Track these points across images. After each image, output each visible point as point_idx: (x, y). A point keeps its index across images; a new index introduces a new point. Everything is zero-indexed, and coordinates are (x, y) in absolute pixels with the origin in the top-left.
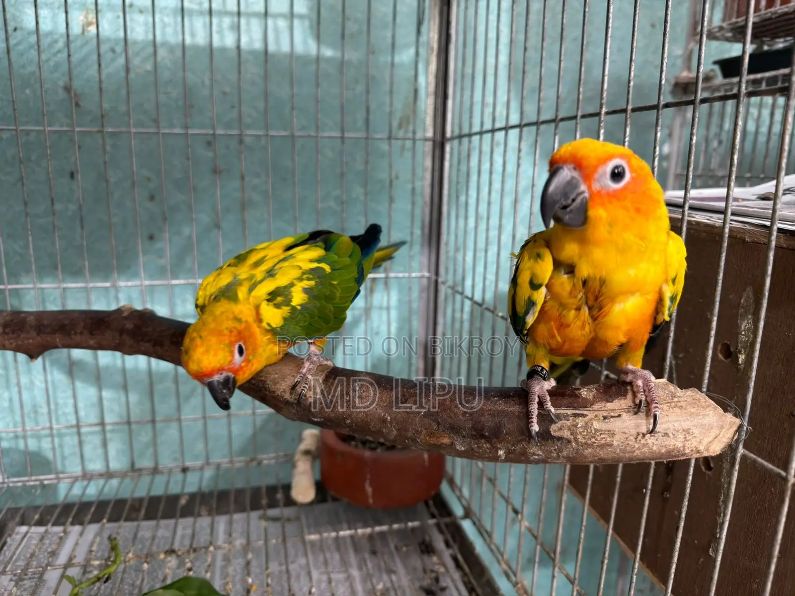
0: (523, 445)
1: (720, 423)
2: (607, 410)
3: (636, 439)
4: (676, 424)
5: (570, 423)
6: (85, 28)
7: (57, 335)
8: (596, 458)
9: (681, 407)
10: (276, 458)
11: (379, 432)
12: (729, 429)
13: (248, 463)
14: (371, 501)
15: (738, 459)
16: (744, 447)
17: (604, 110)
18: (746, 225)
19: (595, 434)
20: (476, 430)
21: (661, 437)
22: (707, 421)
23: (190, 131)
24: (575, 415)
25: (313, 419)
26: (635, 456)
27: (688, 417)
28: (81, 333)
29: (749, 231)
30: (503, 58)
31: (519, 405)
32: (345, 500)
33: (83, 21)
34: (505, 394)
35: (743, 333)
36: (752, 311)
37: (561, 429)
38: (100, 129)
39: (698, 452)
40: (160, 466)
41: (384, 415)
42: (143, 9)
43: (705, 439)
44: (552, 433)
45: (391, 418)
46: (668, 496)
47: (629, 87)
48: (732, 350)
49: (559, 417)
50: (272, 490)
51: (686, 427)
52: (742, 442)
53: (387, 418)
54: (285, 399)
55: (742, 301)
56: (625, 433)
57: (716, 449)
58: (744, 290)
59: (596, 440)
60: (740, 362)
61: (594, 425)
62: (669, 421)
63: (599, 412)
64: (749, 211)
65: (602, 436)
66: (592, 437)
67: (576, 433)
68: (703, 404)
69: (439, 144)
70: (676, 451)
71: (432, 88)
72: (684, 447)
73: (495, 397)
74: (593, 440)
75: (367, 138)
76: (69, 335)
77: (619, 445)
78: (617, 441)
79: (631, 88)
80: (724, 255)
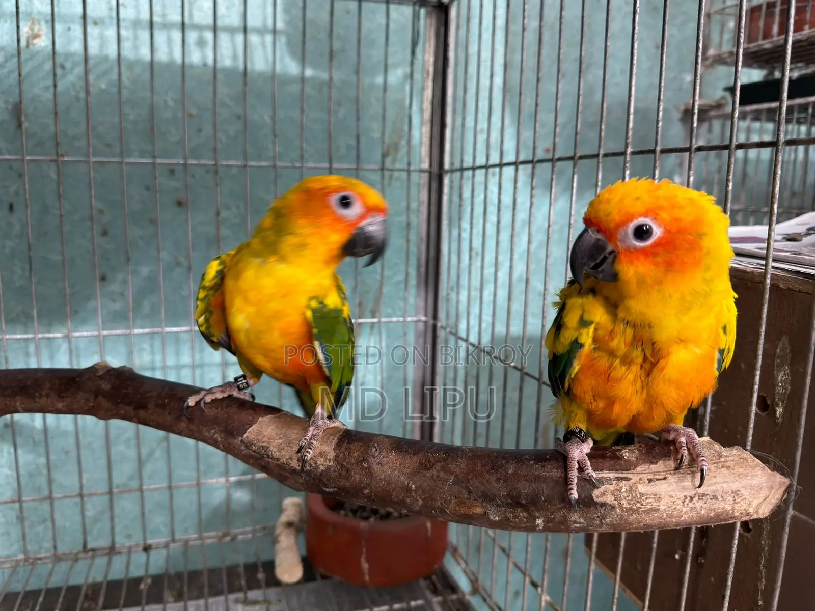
0: (564, 513)
1: (770, 484)
2: (652, 473)
3: (683, 502)
4: (725, 486)
5: (614, 487)
6: (30, 41)
7: (17, 398)
8: (642, 524)
9: (728, 468)
10: (254, 532)
11: (402, 503)
12: (778, 489)
13: (220, 538)
14: (367, 578)
15: (788, 521)
16: (794, 509)
17: (629, 150)
18: (779, 271)
19: (641, 498)
20: (512, 498)
21: (709, 500)
22: (756, 481)
23: (159, 161)
24: (619, 479)
25: (325, 489)
26: (683, 521)
27: (737, 478)
28: (47, 396)
29: (783, 278)
30: (498, 80)
31: (557, 469)
32: (337, 578)
33: (27, 32)
34: (540, 457)
35: (780, 384)
36: (789, 361)
37: (604, 494)
38: (54, 158)
39: (748, 514)
40: (117, 546)
41: (409, 483)
42: (98, 21)
43: (754, 500)
44: (595, 499)
45: (416, 487)
46: (703, 561)
47: (657, 127)
48: (769, 403)
49: (601, 481)
50: (251, 569)
51: (734, 488)
52: (792, 503)
53: (411, 487)
54: (293, 467)
55: (778, 350)
56: (672, 497)
57: (765, 511)
58: (780, 339)
59: (642, 505)
60: (778, 415)
61: (639, 488)
62: (715, 484)
63: (644, 475)
64: (781, 256)
65: (648, 501)
66: (638, 502)
67: (621, 498)
68: (751, 464)
69: (437, 176)
70: (725, 515)
71: (427, 115)
72: (733, 510)
73: (530, 460)
74: (638, 505)
75: (357, 169)
76: (33, 397)
77: (665, 510)
78: (664, 505)
79: (660, 129)
80: (766, 306)
